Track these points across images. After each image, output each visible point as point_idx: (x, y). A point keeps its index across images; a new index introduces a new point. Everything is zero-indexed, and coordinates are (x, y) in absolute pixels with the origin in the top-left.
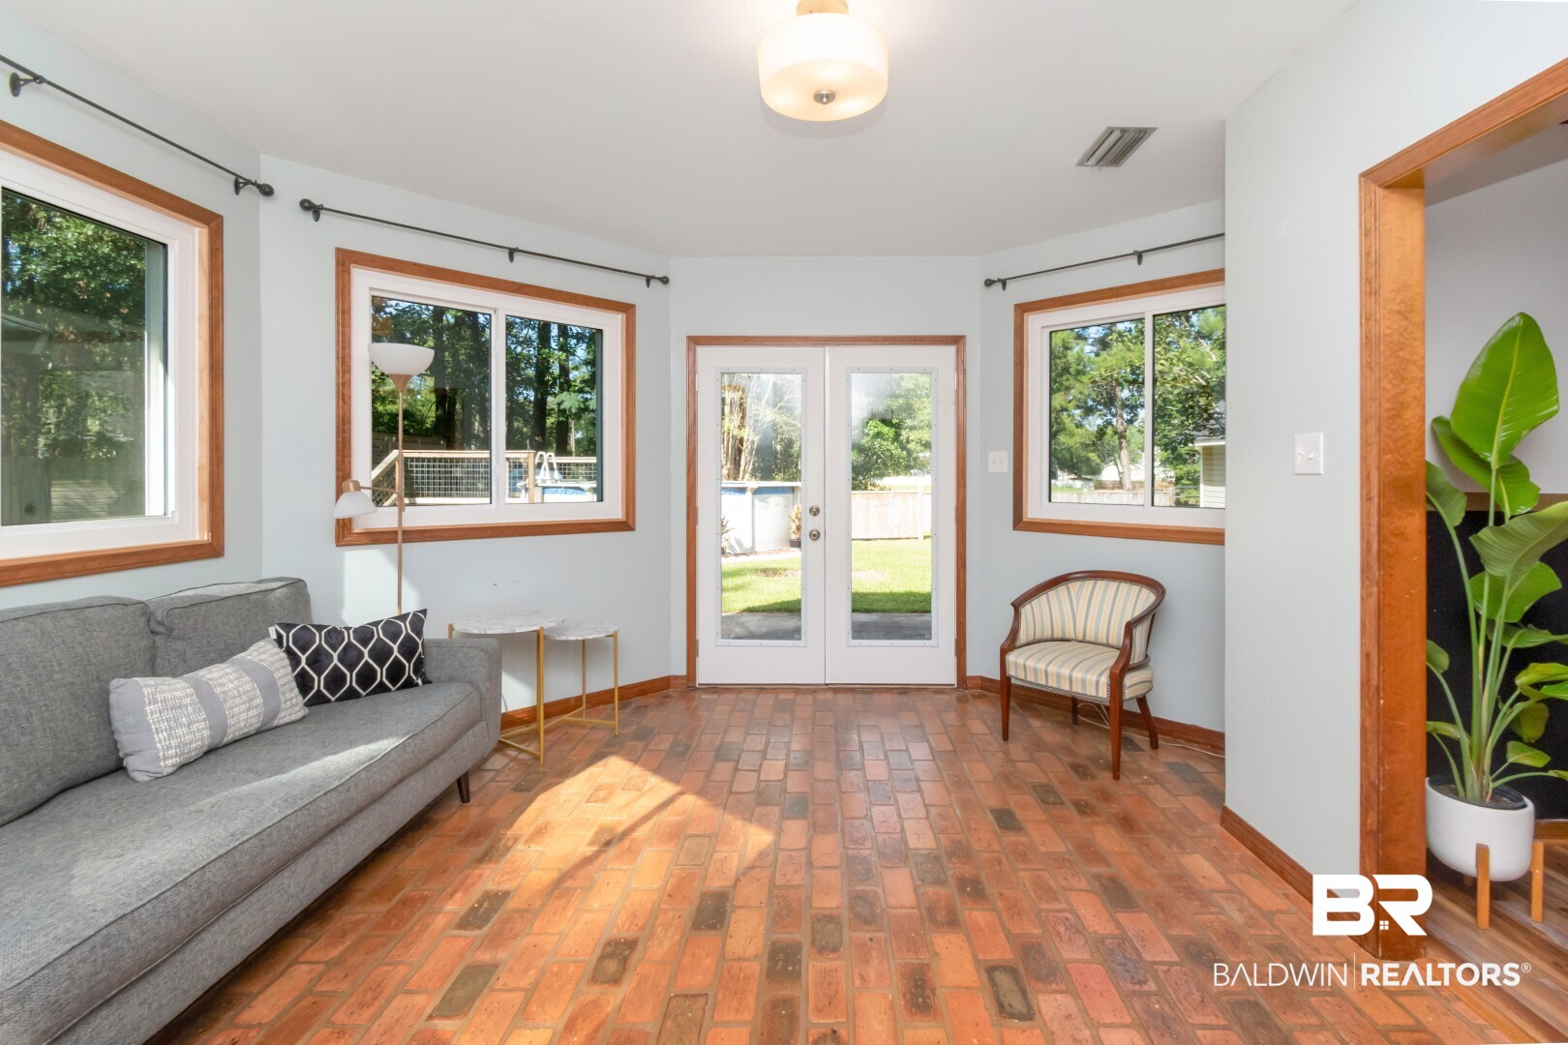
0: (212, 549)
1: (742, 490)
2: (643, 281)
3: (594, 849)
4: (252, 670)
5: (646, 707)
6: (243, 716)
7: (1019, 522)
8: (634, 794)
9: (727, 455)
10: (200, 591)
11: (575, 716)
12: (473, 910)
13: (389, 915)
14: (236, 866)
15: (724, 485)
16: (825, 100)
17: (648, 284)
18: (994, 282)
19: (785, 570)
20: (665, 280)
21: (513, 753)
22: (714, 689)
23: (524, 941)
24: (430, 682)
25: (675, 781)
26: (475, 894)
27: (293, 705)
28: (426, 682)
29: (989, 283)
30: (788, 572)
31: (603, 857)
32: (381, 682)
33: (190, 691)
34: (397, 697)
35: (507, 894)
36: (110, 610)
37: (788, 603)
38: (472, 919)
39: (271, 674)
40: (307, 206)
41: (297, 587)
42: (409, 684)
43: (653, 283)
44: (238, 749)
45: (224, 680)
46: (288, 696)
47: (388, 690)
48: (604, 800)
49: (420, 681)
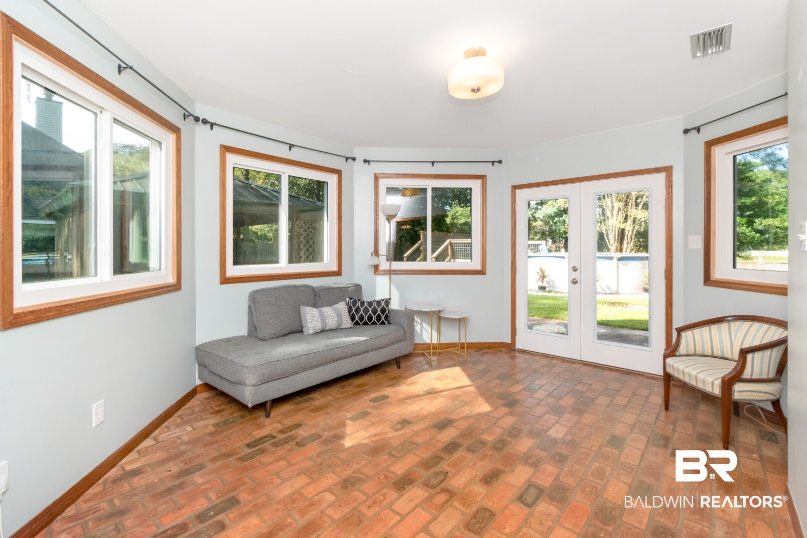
0: (338, 273)
1: (611, 258)
2: (491, 164)
3: (424, 393)
4: (336, 310)
5: (487, 353)
6: (331, 323)
7: (708, 280)
8: (454, 381)
9: (615, 239)
10: (329, 285)
11: (456, 350)
12: (377, 398)
13: (358, 392)
14: (308, 358)
15: (598, 256)
16: (476, 91)
17: (493, 165)
18: (690, 130)
19: (627, 304)
20: (500, 162)
21: (426, 358)
22: (523, 352)
23: (382, 411)
24: (391, 324)
25: (472, 381)
26: (381, 394)
27: (347, 322)
28: (389, 323)
29: (686, 131)
30: (628, 306)
31: (424, 396)
32: (374, 321)
33: (318, 312)
34: (378, 326)
35: (389, 397)
36: (304, 288)
37: (609, 321)
38: (375, 400)
39: (340, 312)
40: (365, 161)
41: (358, 287)
42: (383, 323)
43: (495, 164)
44: (329, 332)
45: (328, 311)
46: (345, 319)
47: (376, 324)
48: (441, 380)
49: (387, 323)
